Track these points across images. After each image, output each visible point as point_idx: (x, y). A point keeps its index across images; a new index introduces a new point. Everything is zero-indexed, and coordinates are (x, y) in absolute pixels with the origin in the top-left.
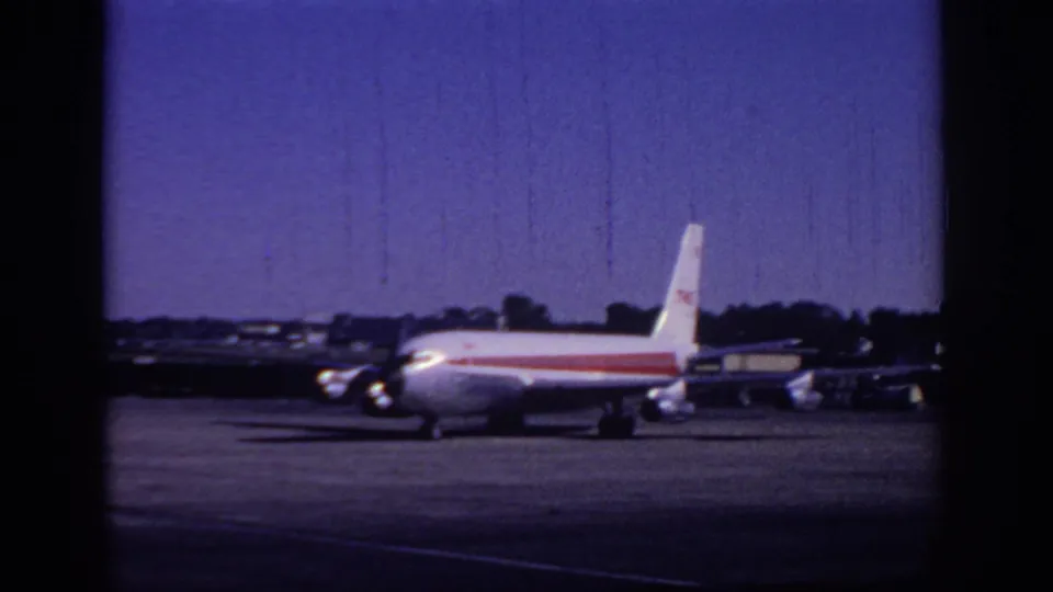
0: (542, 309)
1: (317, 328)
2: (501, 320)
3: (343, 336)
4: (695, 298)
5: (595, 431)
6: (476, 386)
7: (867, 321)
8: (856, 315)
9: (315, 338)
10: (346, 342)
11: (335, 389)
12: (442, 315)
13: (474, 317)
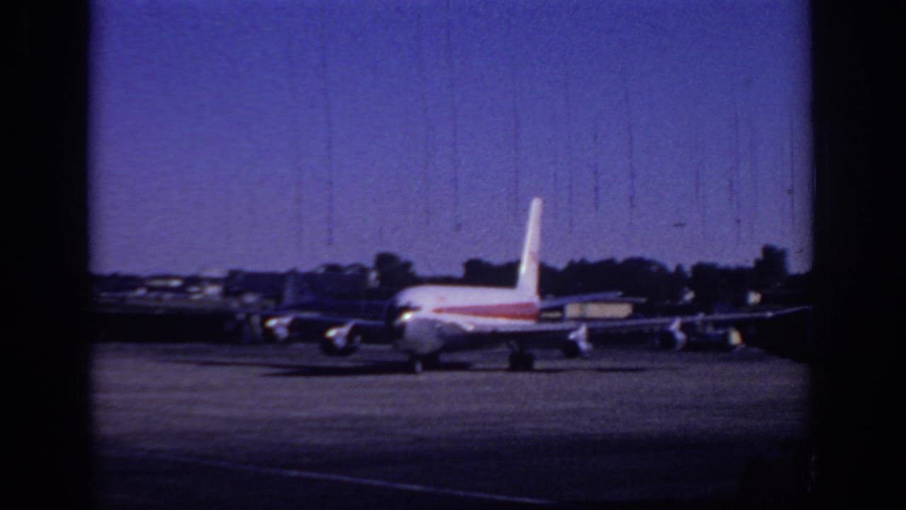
0: (407, 265)
1: (214, 281)
2: (375, 275)
3: (236, 288)
5: (506, 365)
7: (690, 275)
8: (679, 268)
9: (213, 290)
10: (238, 294)
11: (282, 332)
12: (321, 271)
13: (349, 272)
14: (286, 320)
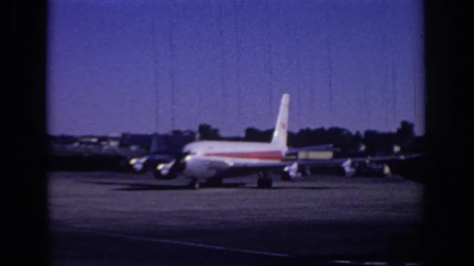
0: (216, 131)
1: (114, 139)
2: (198, 136)
3: (126, 143)
4: (287, 126)
5: (256, 185)
6: (212, 166)
7: (364, 136)
8: (358, 133)
9: (114, 144)
10: (127, 146)
11: (139, 167)
12: (170, 134)
13: (186, 134)
14: (143, 160)
